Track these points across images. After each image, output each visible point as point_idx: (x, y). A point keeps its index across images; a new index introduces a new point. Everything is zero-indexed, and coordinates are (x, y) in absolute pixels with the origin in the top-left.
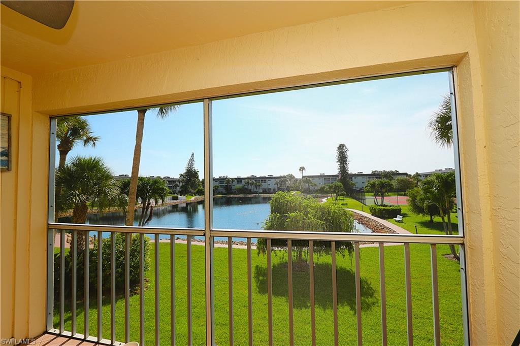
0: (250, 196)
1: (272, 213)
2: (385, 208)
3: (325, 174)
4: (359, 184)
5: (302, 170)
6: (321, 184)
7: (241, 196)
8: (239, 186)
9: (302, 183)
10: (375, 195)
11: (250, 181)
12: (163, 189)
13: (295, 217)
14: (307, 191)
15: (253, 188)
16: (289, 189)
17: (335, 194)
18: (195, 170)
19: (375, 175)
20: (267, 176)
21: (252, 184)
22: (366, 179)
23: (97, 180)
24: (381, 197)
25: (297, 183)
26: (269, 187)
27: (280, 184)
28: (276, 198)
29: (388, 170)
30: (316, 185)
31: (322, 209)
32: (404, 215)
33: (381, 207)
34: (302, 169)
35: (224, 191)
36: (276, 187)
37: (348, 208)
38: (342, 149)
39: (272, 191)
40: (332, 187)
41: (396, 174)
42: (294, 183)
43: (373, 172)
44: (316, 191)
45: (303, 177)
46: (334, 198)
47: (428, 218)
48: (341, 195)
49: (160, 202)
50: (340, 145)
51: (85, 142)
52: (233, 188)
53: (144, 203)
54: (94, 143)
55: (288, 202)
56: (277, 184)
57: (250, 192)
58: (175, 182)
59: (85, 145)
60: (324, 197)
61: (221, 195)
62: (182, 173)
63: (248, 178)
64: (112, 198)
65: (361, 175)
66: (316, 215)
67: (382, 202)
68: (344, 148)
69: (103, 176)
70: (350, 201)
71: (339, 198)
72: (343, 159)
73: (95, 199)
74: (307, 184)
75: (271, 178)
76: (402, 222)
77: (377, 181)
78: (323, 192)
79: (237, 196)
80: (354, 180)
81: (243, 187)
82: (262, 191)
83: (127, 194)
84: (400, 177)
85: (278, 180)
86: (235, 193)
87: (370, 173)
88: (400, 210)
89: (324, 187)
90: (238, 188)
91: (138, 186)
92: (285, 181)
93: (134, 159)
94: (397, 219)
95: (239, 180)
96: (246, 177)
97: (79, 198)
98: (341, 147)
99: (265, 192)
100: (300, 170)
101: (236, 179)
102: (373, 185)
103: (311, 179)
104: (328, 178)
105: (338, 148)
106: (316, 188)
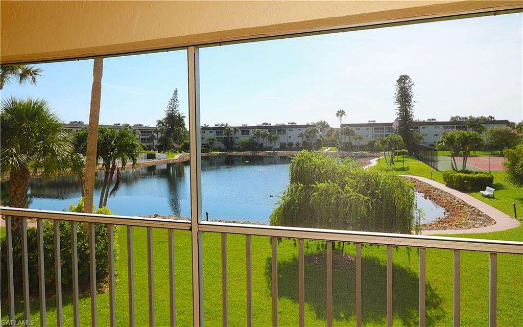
0: (261, 154)
1: (292, 183)
2: (467, 175)
3: (377, 122)
4: (428, 137)
5: (341, 116)
6: (369, 136)
7: (248, 153)
8: (245, 139)
9: (340, 135)
10: (453, 156)
11: (262, 132)
12: (133, 146)
13: (326, 190)
14: (348, 147)
15: (265, 142)
16: (319, 145)
17: (390, 153)
18: (179, 114)
19: (457, 123)
20: (287, 124)
21: (264, 136)
22: (439, 130)
23: (41, 133)
24: (462, 158)
25: (333, 137)
26: (290, 140)
27: (307, 136)
28: (299, 161)
29: (476, 115)
30: (361, 138)
31: (366, 178)
32: (498, 187)
33: (461, 174)
34: (341, 113)
35: (223, 146)
36: (300, 140)
37: (409, 174)
38: (404, 83)
39: (294, 146)
40: (386, 141)
41: (491, 121)
42: (328, 136)
43: (452, 118)
44: (362, 148)
45: (342, 125)
46: (389, 159)
48: (399, 154)
49: (129, 163)
50: (401, 76)
51: (21, 78)
52: (236, 141)
53: (106, 165)
54: (34, 78)
55: (316, 166)
56: (301, 136)
57: (261, 148)
58: (151, 132)
59: (20, 82)
60: (374, 157)
61: (218, 152)
62: (161, 120)
63: (258, 127)
64: (63, 159)
65: (432, 123)
66: (357, 186)
67: (464, 166)
68: (407, 81)
69: (49, 126)
70: (413, 163)
71: (396, 158)
72: (404, 98)
73: (39, 159)
74: (348, 137)
75: (293, 126)
76: (493, 197)
77: (456, 133)
78: (372, 149)
79: (241, 153)
80: (422, 131)
81: (251, 140)
82: (279, 147)
83: (84, 152)
84: (496, 127)
85: (303, 131)
86: (239, 150)
87: (448, 120)
88: (491, 179)
89: (374, 142)
90: (243, 143)
91: (99, 141)
92: (315, 131)
93: (91, 104)
94: (486, 193)
95: (245, 130)
96: (255, 125)
97: (18, 159)
98: (403, 79)
99: (283, 147)
100: (337, 115)
101: (240, 128)
102: (450, 141)
103: (354, 129)
104: (381, 128)
105: (398, 81)
106: (362, 143)
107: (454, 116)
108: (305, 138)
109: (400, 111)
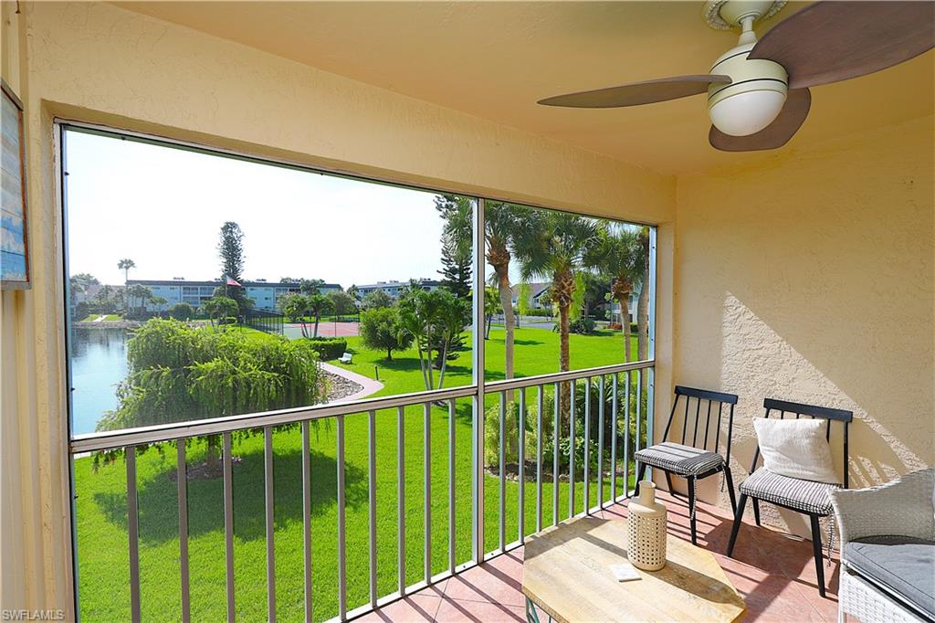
3: (186, 280)
4: (259, 300)
5: (127, 268)
6: (174, 300)
9: (125, 298)
14: (141, 314)
19: (289, 286)
22: (270, 293)
25: (110, 297)
30: (162, 301)
34: (127, 264)
38: (231, 232)
41: (323, 285)
42: (100, 297)
43: (283, 280)
44: (164, 315)
45: (129, 282)
47: (384, 354)
50: (227, 223)
65: (262, 284)
68: (236, 230)
72: (231, 251)
74: (141, 299)
76: (351, 363)
80: (251, 293)
84: (329, 292)
87: (279, 282)
89: (188, 306)
98: (229, 228)
100: (120, 266)
102: (302, 305)
103: (149, 288)
104: (193, 289)
105: (222, 229)
106: (165, 308)
107: (285, 277)
109: (225, 266)
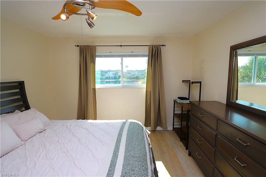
3: (138, 70)
5: (127, 67)
9: (127, 74)
14: (129, 78)
20: (108, 70)
25: (124, 74)
26: (109, 76)
27: (115, 74)
30: (134, 75)
36: (113, 76)
39: (111, 78)
45: (127, 71)
74: (129, 75)
75: (110, 71)
78: (137, 78)
82: (105, 78)
85: (114, 72)
92: (118, 73)
99: (107, 78)
103: (131, 72)
104: (139, 72)
106: (134, 77)
108: (114, 75)
